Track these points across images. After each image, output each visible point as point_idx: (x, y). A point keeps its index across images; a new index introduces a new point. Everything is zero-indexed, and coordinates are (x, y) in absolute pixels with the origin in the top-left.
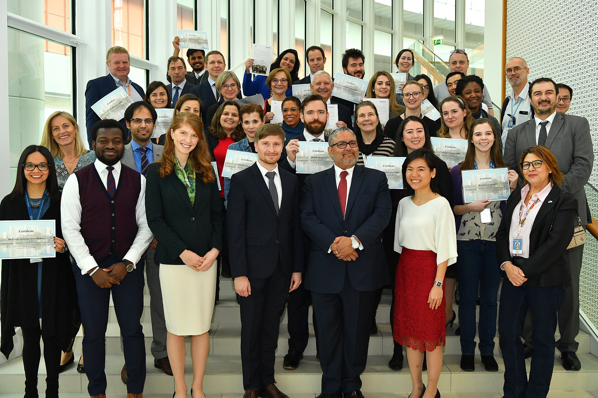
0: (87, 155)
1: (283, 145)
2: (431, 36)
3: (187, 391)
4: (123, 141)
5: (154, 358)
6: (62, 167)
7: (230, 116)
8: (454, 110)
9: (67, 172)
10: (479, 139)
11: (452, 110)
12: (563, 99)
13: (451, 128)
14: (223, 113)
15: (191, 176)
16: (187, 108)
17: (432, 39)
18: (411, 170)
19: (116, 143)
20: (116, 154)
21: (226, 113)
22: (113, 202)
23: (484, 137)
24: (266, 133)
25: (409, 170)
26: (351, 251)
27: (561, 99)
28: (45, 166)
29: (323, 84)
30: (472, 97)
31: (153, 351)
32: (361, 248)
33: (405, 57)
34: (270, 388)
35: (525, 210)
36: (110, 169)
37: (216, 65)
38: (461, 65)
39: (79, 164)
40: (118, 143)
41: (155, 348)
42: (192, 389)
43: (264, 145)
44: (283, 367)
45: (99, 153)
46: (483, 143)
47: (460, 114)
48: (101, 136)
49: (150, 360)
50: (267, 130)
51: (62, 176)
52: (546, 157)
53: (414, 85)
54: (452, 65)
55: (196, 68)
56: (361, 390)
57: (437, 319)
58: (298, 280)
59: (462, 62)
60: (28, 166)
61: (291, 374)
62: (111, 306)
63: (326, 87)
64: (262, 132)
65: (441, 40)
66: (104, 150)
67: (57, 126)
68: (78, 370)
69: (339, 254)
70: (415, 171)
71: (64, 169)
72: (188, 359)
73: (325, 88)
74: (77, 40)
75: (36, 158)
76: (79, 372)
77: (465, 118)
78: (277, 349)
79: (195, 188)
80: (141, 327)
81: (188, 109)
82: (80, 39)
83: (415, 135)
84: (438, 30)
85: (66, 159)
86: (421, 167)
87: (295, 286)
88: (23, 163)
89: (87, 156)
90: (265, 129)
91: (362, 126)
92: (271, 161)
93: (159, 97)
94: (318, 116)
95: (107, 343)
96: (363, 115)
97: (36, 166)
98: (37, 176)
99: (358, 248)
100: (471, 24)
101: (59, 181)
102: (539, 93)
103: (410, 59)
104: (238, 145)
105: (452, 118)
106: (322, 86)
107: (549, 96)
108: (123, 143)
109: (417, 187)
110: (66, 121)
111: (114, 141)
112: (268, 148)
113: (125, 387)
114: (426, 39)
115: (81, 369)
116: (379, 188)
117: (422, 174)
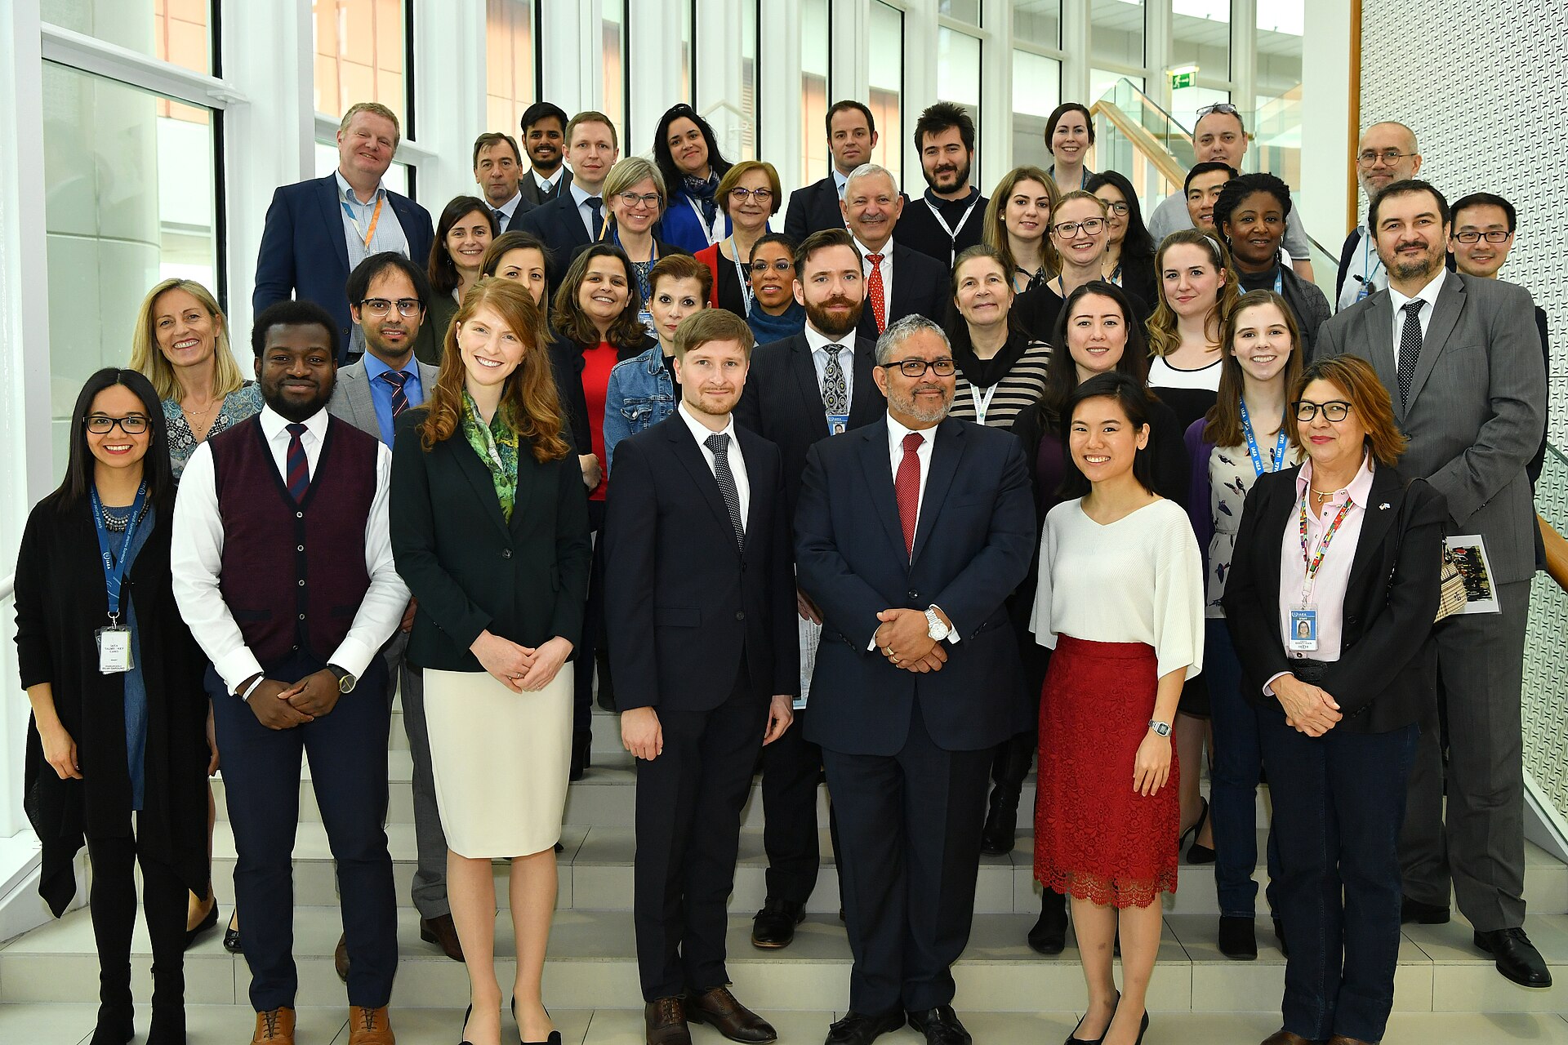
0: (244, 392)
1: (747, 364)
2: (1164, 64)
3: (501, 1001)
4: (333, 357)
5: (419, 917)
6: (180, 424)
7: (606, 285)
8: (1196, 267)
9: (192, 437)
10: (1250, 347)
11: (1191, 268)
12: (1485, 235)
13: (1181, 315)
14: (587, 277)
15: (505, 442)
16: (512, 270)
17: (1167, 72)
18: (1083, 430)
19: (313, 363)
20: (313, 390)
21: (594, 276)
22: (300, 515)
23: (1262, 340)
24: (703, 334)
25: (1078, 429)
26: (928, 648)
27: (1481, 235)
28: (138, 423)
29: (872, 202)
30: (1256, 233)
31: (419, 899)
32: (954, 639)
33: (1066, 127)
34: (713, 998)
35: (1318, 530)
36: (297, 430)
37: (593, 151)
38: (1223, 143)
39: (223, 415)
40: (319, 364)
41: (423, 888)
42: (513, 998)
43: (699, 365)
44: (750, 943)
45: (270, 389)
46: (1261, 356)
47: (1209, 281)
48: (274, 345)
49: (408, 920)
50: (706, 325)
51: (180, 448)
52: (1361, 391)
53: (1084, 201)
54: (1200, 144)
55: (540, 159)
56: (955, 1004)
57: (1160, 823)
58: (787, 715)
59: (1226, 137)
60: (96, 422)
61: (771, 961)
62: (305, 781)
63: (881, 210)
64: (694, 332)
65: (1192, 76)
66: (283, 379)
67: (168, 316)
68: (228, 945)
69: (897, 655)
70: (1094, 433)
71: (183, 431)
72: (504, 919)
73: (878, 211)
74: (226, 93)
75: (118, 401)
76: (229, 951)
77: (1220, 292)
78: (732, 895)
79: (516, 473)
80: (385, 839)
81: (514, 273)
82: (233, 88)
83: (1097, 330)
84: (1186, 47)
85: (188, 403)
86: (1108, 422)
87: (778, 731)
88: (84, 415)
89: (244, 395)
90: (702, 321)
91: (970, 310)
92: (717, 407)
93: (469, 239)
94: (842, 286)
95: (296, 875)
96: (971, 282)
97: (117, 421)
98: (120, 448)
99: (946, 638)
100: (1277, 31)
101: (175, 462)
102: (1396, 223)
103: (1080, 131)
104: (636, 365)
105: (1188, 290)
106: (872, 207)
107: (1422, 231)
108: (333, 362)
109: (1099, 475)
110: (193, 305)
111: (308, 358)
112: (709, 374)
113: (343, 988)
114: (1151, 74)
115: (235, 943)
116: (1002, 480)
117: (1113, 439)
